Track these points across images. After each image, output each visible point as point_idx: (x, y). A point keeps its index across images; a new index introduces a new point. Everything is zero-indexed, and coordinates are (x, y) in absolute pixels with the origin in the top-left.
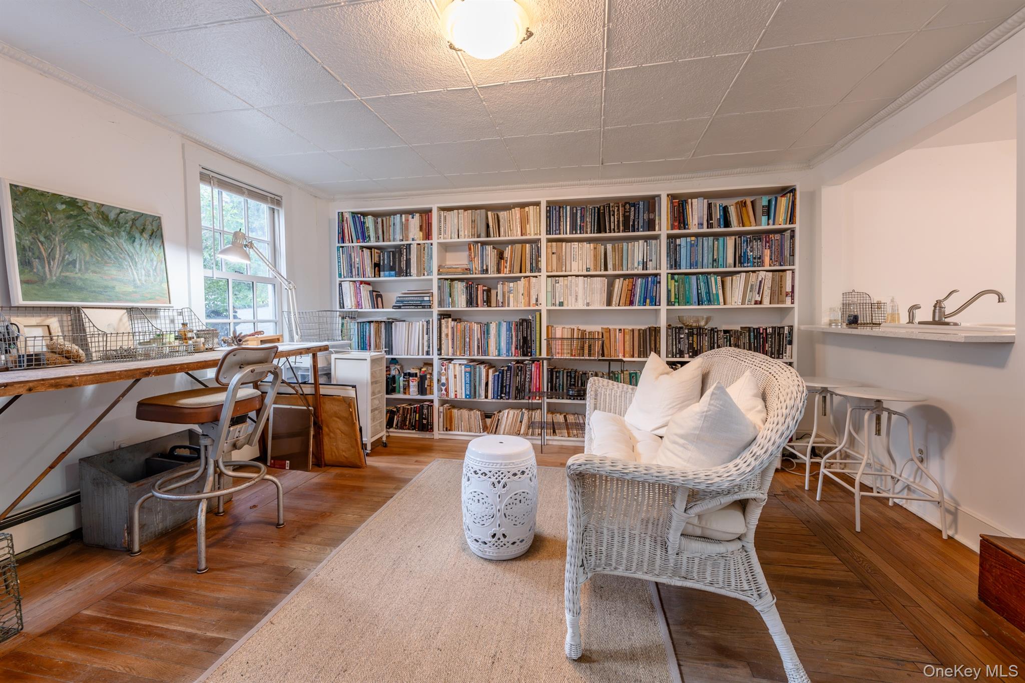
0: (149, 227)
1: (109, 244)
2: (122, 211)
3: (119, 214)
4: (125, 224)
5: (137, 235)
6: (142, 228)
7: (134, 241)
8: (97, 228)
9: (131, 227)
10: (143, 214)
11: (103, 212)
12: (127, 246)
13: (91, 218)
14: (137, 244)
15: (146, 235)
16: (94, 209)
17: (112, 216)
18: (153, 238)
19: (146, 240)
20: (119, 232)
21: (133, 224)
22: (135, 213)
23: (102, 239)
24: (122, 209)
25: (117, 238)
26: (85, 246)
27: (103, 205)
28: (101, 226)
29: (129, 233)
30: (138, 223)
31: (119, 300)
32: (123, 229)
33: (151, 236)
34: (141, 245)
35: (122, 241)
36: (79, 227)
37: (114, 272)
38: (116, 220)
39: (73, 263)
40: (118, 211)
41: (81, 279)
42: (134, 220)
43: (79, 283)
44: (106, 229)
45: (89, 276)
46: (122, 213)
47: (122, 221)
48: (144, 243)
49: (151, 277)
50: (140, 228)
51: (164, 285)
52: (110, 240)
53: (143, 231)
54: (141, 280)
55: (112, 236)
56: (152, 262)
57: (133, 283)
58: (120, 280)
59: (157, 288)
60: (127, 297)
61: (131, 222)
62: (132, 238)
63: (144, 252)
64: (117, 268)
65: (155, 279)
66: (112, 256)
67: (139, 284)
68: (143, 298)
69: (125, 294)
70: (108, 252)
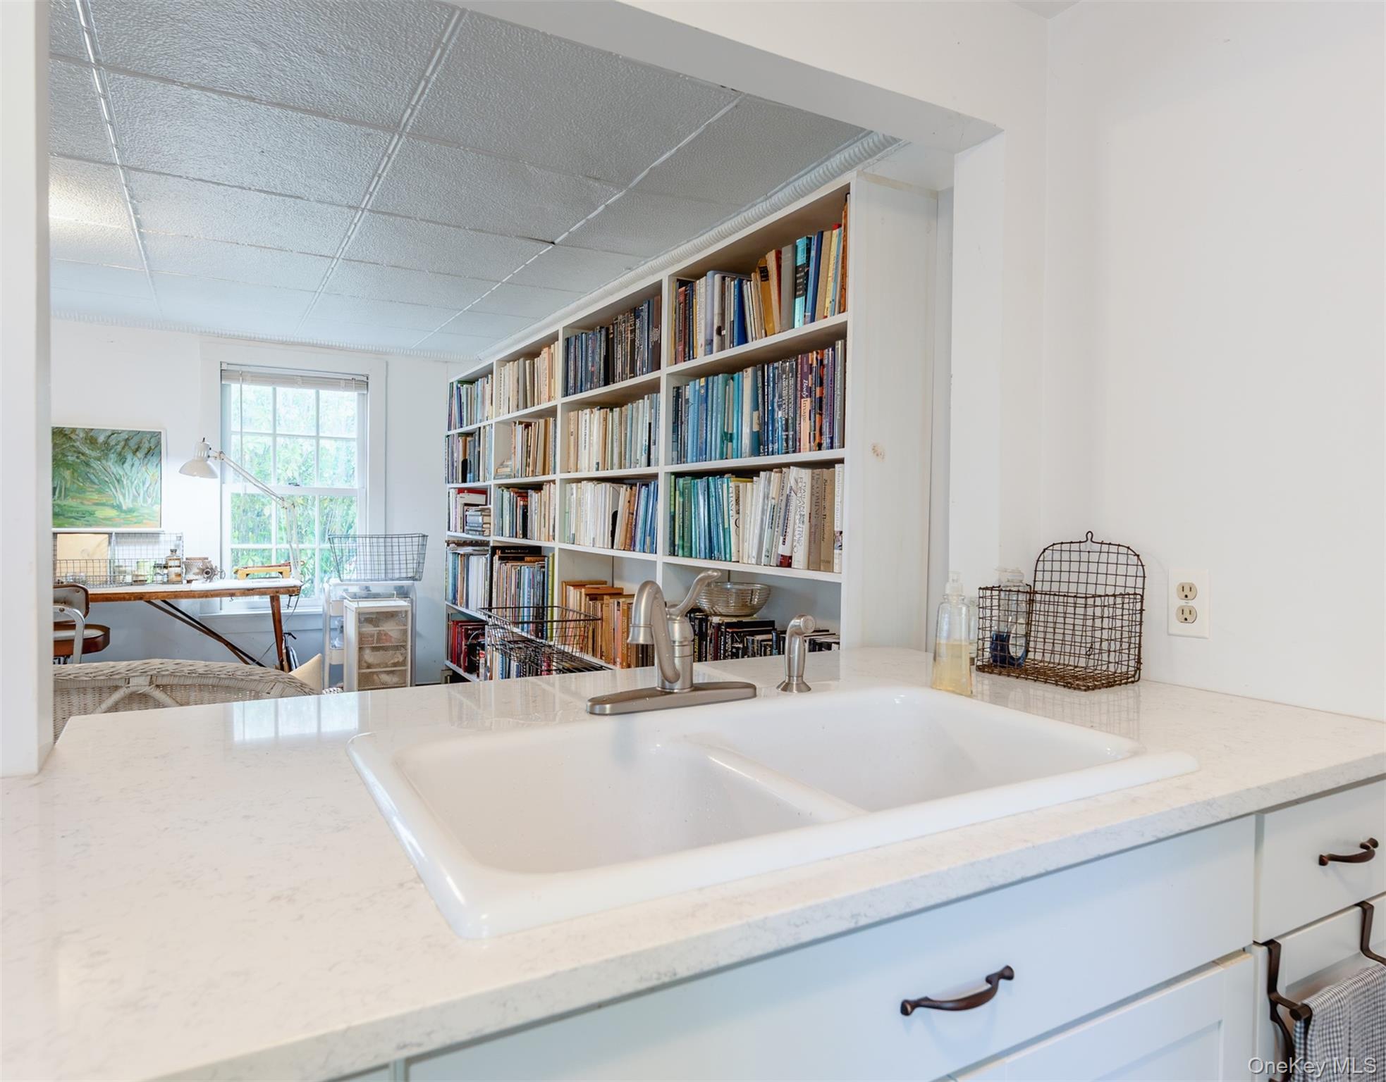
0: (146, 446)
1: (94, 469)
3: (110, 436)
4: (116, 445)
5: (129, 457)
6: (136, 447)
7: (123, 463)
8: (84, 454)
9: (123, 448)
10: (139, 432)
11: (90, 437)
12: (114, 468)
13: (77, 445)
14: (127, 465)
15: (140, 455)
16: (82, 436)
17: (101, 439)
18: (149, 457)
19: (139, 459)
20: (107, 455)
21: (126, 444)
22: (130, 431)
23: (87, 465)
24: (114, 430)
25: (104, 462)
26: (68, 474)
27: (92, 430)
28: (87, 451)
29: (120, 454)
30: (133, 443)
31: (98, 525)
32: (113, 451)
33: (146, 454)
34: (133, 465)
35: (110, 463)
36: (64, 456)
37: (95, 497)
38: (106, 443)
40: (109, 433)
41: (58, 505)
42: (127, 440)
44: (94, 454)
45: (70, 502)
46: (113, 434)
47: (112, 443)
48: (137, 463)
49: (141, 499)
50: (134, 448)
51: (156, 508)
52: (95, 464)
53: (137, 450)
54: (127, 503)
55: (99, 459)
56: (144, 483)
57: (119, 507)
58: (103, 505)
59: (146, 511)
60: (108, 521)
61: (123, 443)
62: (122, 460)
63: (136, 474)
64: (100, 492)
65: (145, 501)
66: (96, 481)
67: (124, 508)
68: (127, 523)
69: (105, 519)
70: (93, 477)
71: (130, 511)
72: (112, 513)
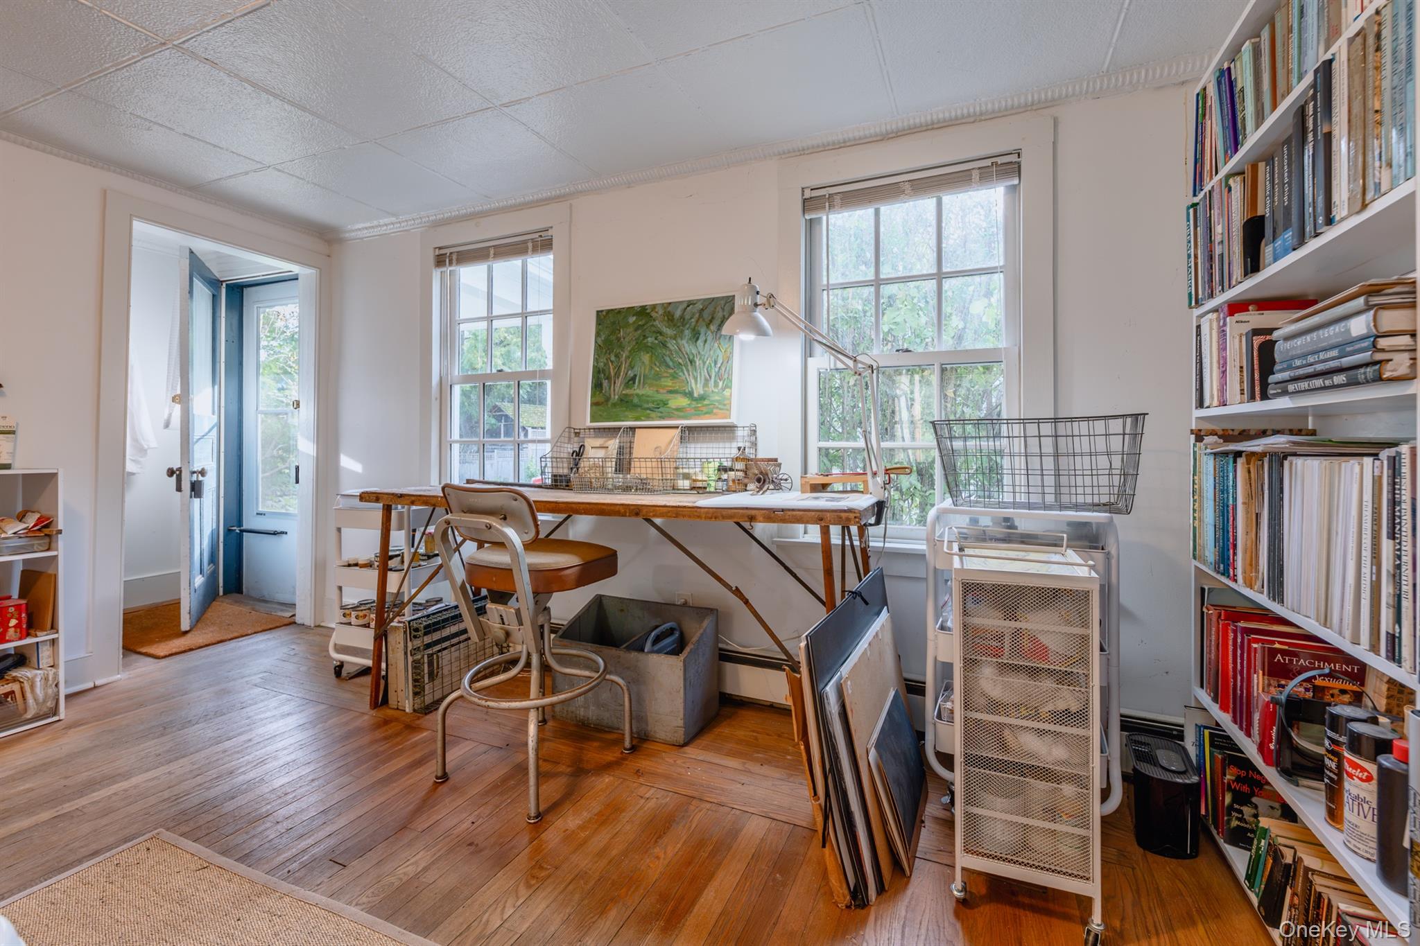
0: (719, 315)
1: (670, 350)
2: (690, 303)
3: (686, 309)
4: (691, 318)
5: (703, 331)
6: (710, 318)
7: (697, 339)
8: (661, 333)
9: (697, 322)
10: (713, 299)
11: (668, 312)
12: (688, 347)
13: (657, 323)
14: (700, 342)
15: (713, 327)
16: (661, 312)
17: (678, 314)
18: (721, 330)
19: (712, 333)
20: (682, 332)
21: (701, 316)
22: (705, 300)
23: (664, 345)
24: (690, 301)
25: (679, 341)
26: (646, 358)
27: (670, 303)
28: (665, 330)
29: (694, 330)
30: (706, 315)
31: (670, 417)
32: (688, 326)
33: (719, 326)
34: (706, 341)
35: (684, 342)
36: (645, 337)
37: (668, 383)
38: (682, 317)
39: (633, 379)
40: (685, 305)
41: (637, 395)
42: (702, 310)
43: (636, 400)
44: (669, 332)
45: (647, 391)
46: (688, 306)
47: (687, 317)
48: (710, 338)
49: (712, 382)
50: (707, 320)
51: (727, 392)
52: (672, 345)
53: (711, 321)
54: (698, 390)
55: (675, 339)
56: (716, 363)
57: (689, 395)
58: (676, 392)
59: (717, 398)
60: (680, 412)
61: (697, 315)
62: (696, 336)
63: (707, 351)
64: (674, 377)
65: (716, 385)
66: (671, 364)
67: (696, 395)
68: (698, 413)
69: (678, 409)
70: (668, 359)
71: (702, 398)
72: (682, 402)
